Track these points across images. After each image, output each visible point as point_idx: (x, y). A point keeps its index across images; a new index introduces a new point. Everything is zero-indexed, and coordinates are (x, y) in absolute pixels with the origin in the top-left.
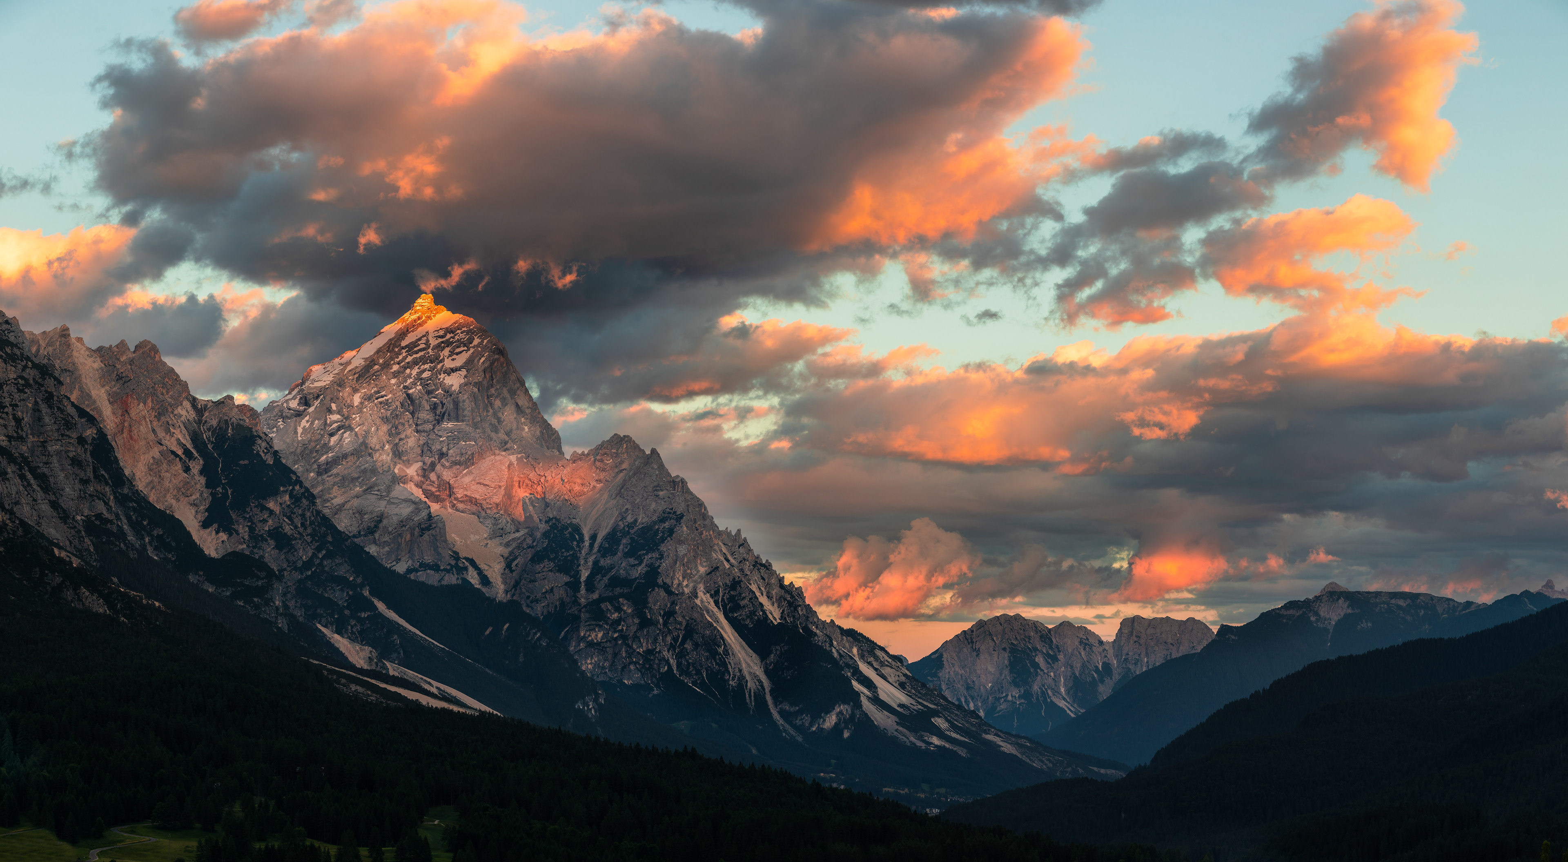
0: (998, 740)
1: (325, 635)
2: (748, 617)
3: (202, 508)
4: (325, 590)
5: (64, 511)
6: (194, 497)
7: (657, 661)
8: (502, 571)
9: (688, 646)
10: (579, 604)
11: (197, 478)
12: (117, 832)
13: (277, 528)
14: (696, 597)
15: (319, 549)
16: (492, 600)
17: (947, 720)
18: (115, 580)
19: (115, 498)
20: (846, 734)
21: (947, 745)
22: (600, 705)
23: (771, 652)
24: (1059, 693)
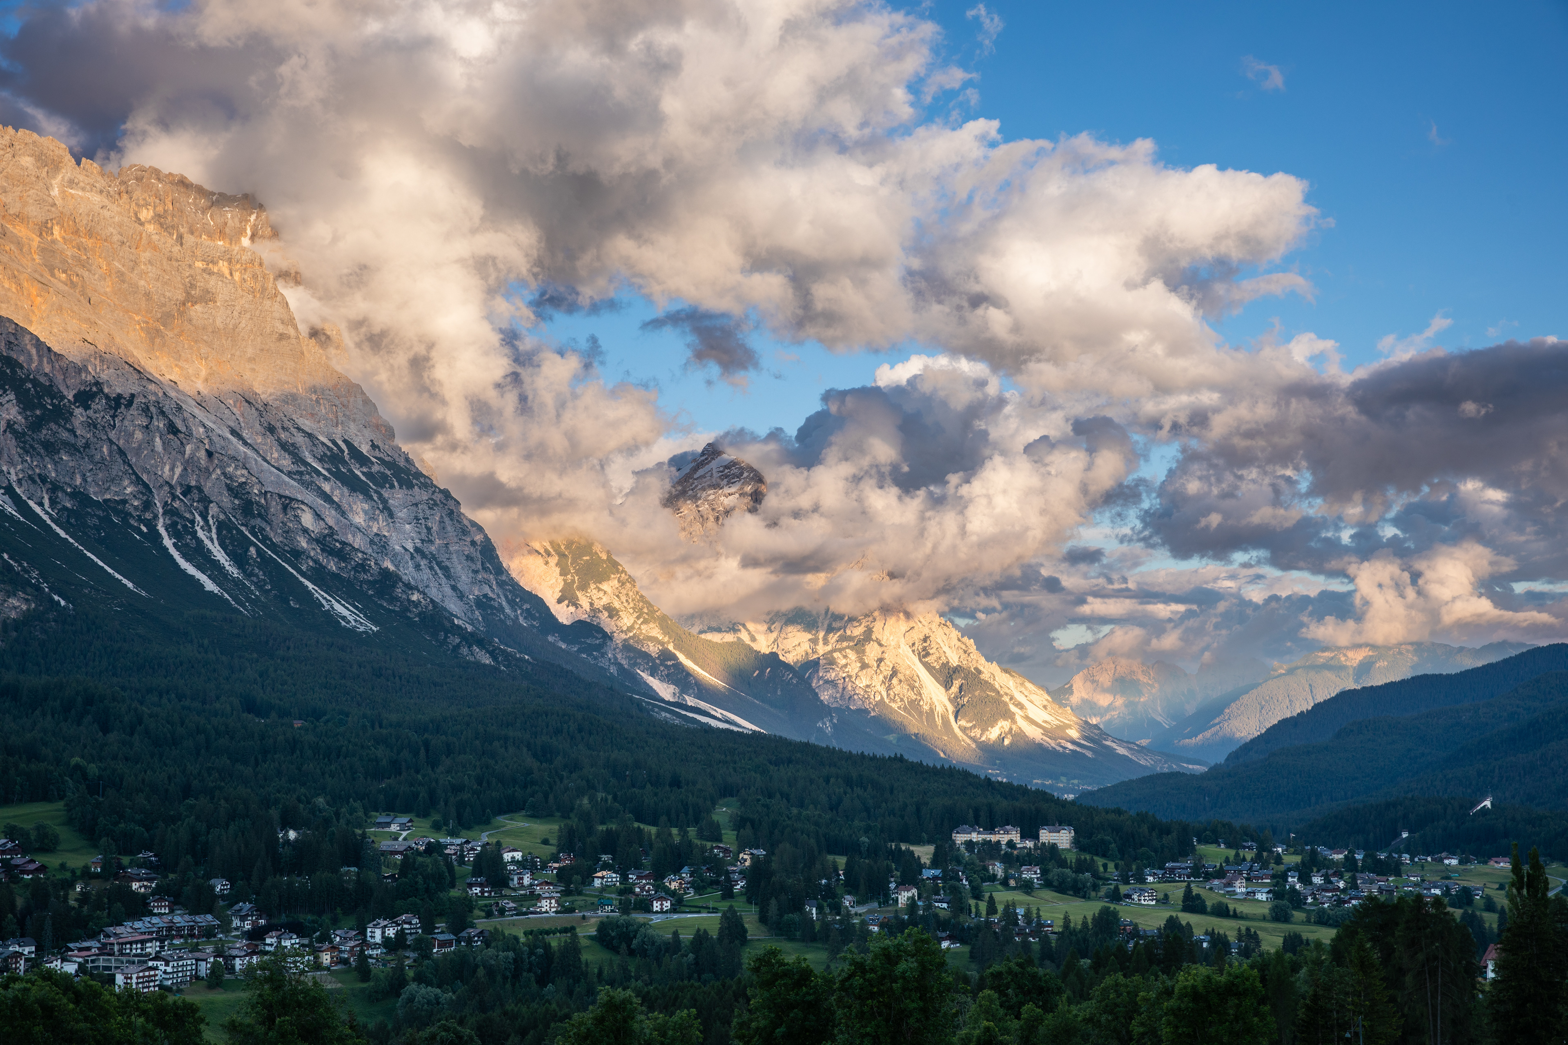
0: (1114, 745)
1: (642, 678)
2: (935, 661)
3: (557, 590)
4: (642, 646)
5: (461, 592)
6: (552, 582)
7: (873, 693)
9: (895, 681)
10: (818, 654)
11: (554, 569)
12: (501, 819)
13: (609, 604)
14: (899, 649)
15: (638, 618)
16: (758, 653)
18: (496, 640)
19: (497, 583)
20: (1006, 742)
21: (1078, 751)
22: (834, 724)
23: (952, 686)
24: (1157, 711)
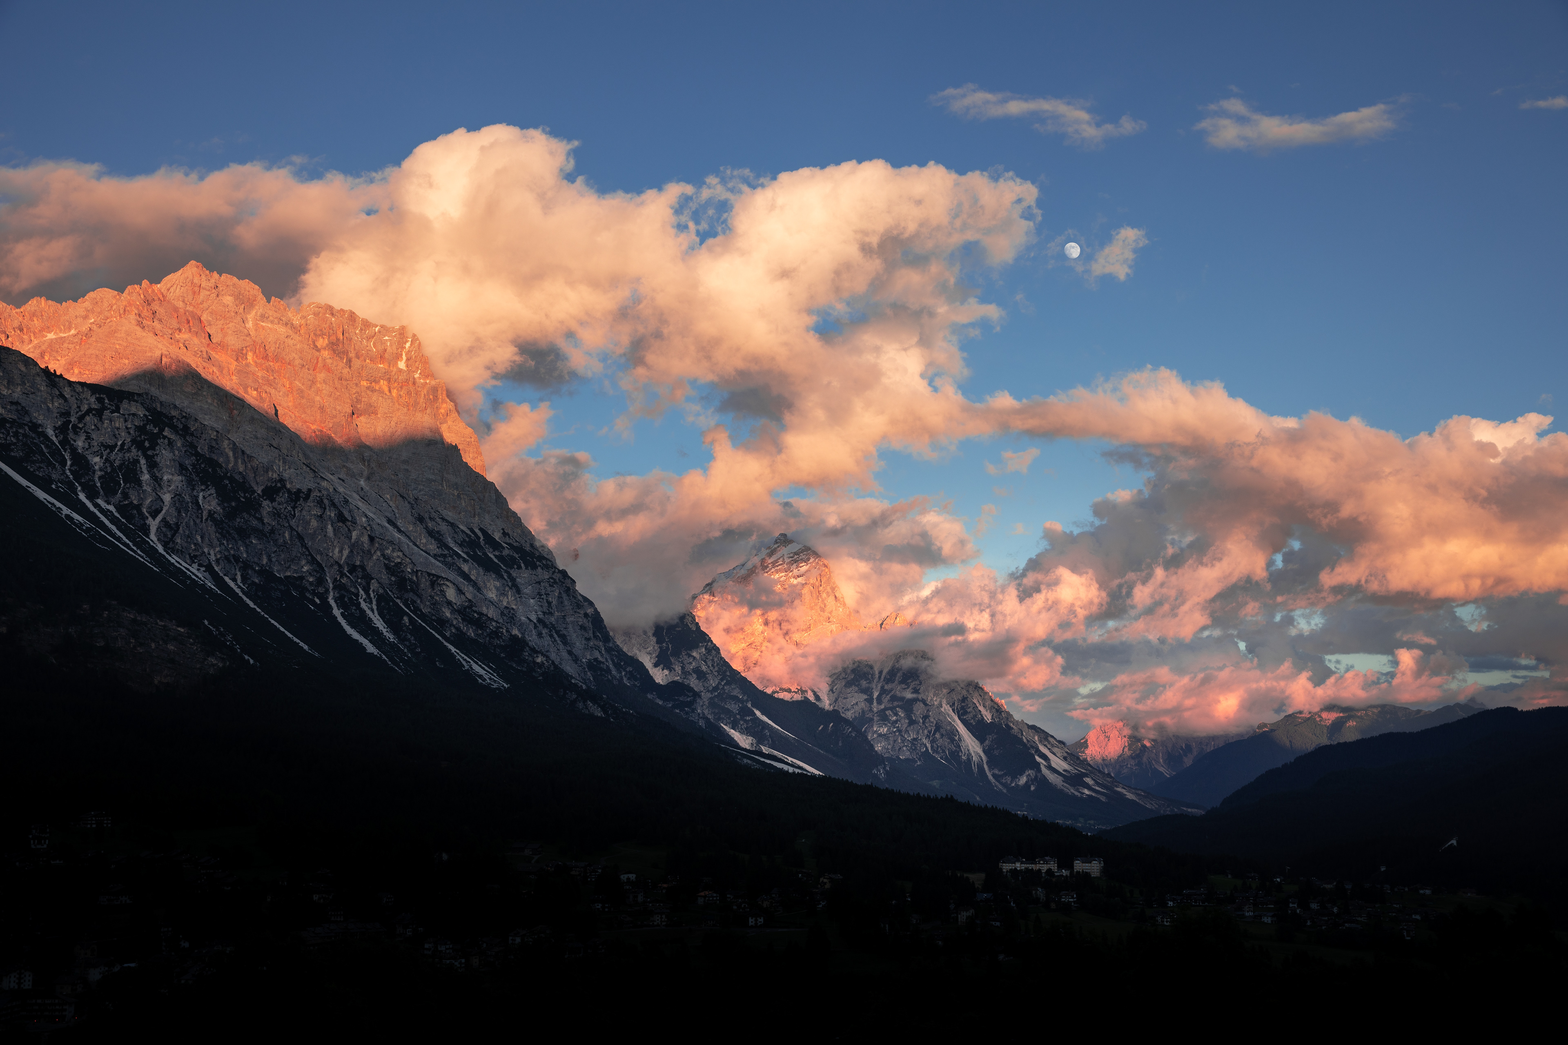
0: (1124, 791)
1: (725, 730)
2: (972, 718)
3: (654, 655)
4: (725, 703)
5: (575, 656)
6: (649, 649)
7: (919, 745)
8: (828, 693)
9: (938, 736)
10: (873, 712)
11: (651, 638)
12: (616, 846)
13: (698, 667)
14: (942, 707)
15: (722, 680)
16: (823, 709)
17: (1093, 779)
18: (606, 696)
19: (605, 649)
20: (1033, 788)
21: (1093, 795)
22: (887, 771)
23: (986, 739)
24: (1159, 762)
